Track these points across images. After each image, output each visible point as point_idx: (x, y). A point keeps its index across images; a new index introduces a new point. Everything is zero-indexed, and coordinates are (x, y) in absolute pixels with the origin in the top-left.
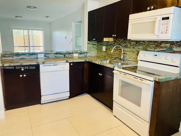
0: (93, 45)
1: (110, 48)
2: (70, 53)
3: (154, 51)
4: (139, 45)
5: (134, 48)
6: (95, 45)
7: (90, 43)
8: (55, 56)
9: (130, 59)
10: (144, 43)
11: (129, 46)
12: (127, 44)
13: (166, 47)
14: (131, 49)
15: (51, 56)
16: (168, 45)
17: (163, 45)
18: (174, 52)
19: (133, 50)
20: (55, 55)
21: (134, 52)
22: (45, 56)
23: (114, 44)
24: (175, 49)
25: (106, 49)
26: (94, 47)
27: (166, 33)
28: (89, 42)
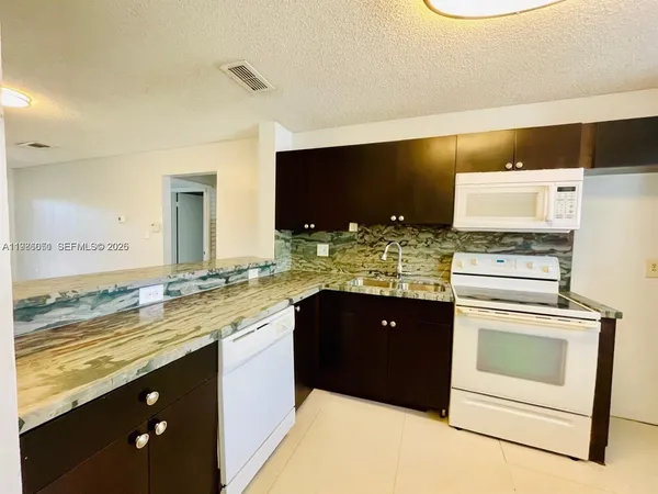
0: (287, 241)
1: (345, 249)
2: (240, 272)
3: (486, 252)
4: (444, 240)
5: (428, 246)
6: (288, 241)
7: (281, 235)
8: (200, 288)
9: (418, 272)
10: (457, 236)
11: (413, 242)
12: (406, 237)
13: (515, 244)
14: (422, 249)
15: (189, 289)
16: (520, 241)
17: (507, 240)
18: (534, 253)
19: (428, 252)
20: (202, 283)
21: (428, 255)
22: (167, 293)
23: (361, 238)
24: (535, 247)
25: (331, 251)
26: (286, 247)
27: (569, 217)
28: (278, 233)
